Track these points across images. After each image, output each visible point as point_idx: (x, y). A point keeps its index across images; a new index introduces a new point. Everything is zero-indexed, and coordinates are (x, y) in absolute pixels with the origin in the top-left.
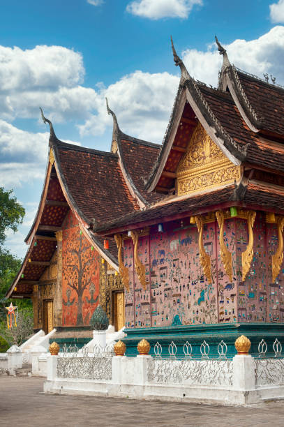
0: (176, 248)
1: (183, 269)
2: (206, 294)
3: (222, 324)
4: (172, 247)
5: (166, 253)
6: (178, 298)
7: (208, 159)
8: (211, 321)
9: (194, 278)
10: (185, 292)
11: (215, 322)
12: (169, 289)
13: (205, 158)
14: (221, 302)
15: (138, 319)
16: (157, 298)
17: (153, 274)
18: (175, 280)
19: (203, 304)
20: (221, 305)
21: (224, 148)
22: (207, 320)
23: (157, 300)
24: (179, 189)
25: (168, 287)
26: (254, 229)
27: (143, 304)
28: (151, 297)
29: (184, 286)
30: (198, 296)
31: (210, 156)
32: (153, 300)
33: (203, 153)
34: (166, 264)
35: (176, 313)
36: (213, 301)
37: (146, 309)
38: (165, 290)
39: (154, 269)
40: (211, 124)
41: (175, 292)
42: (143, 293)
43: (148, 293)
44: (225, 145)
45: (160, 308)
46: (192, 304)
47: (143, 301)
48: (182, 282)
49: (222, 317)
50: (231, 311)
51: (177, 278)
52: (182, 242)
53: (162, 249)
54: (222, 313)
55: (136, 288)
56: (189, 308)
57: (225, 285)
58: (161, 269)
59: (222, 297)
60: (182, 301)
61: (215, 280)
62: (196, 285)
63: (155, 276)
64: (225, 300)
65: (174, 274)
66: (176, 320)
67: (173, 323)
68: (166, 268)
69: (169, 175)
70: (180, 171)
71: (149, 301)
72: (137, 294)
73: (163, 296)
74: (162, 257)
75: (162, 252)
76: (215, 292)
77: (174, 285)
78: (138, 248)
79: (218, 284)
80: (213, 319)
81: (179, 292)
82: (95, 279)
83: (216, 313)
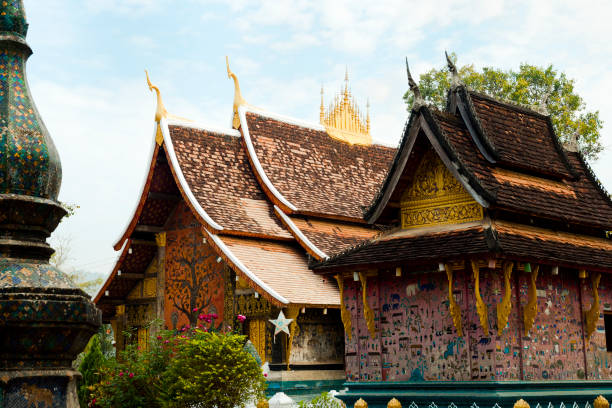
0: (414, 293)
1: (424, 317)
2: (455, 348)
3: (475, 382)
4: (408, 293)
5: (402, 298)
6: (418, 349)
7: (441, 192)
8: (462, 376)
9: (439, 329)
10: (427, 343)
11: (467, 380)
12: (405, 339)
13: (437, 190)
14: (474, 357)
15: (364, 371)
17: (384, 320)
18: (414, 329)
19: (451, 359)
20: (474, 361)
21: (468, 187)
22: (458, 376)
23: (389, 350)
24: (403, 221)
25: (405, 336)
27: (370, 354)
28: (382, 346)
29: (426, 337)
30: (444, 349)
31: (444, 189)
32: (384, 350)
33: (435, 184)
34: (401, 310)
35: (416, 367)
36: (465, 356)
37: (375, 360)
38: (400, 339)
39: (385, 314)
41: (415, 342)
42: (370, 342)
43: (377, 342)
44: (470, 183)
45: (394, 360)
46: (437, 357)
47: (371, 350)
48: (423, 332)
49: (475, 374)
50: (488, 368)
51: (417, 327)
52: (422, 287)
53: (395, 292)
54: (476, 369)
55: (361, 335)
56: (433, 361)
57: (479, 339)
58: (395, 315)
59: (476, 352)
60: (424, 353)
61: (466, 333)
62: (443, 337)
63: (386, 322)
64: (480, 356)
65: (412, 322)
66: (416, 375)
67: (412, 377)
68: (401, 314)
70: (404, 201)
71: (379, 351)
72: (362, 342)
73: (397, 346)
74: (396, 302)
75: (396, 297)
76: (466, 346)
77: (412, 335)
79: (471, 337)
80: (465, 376)
81: (419, 343)
82: (217, 300)
83: (468, 369)
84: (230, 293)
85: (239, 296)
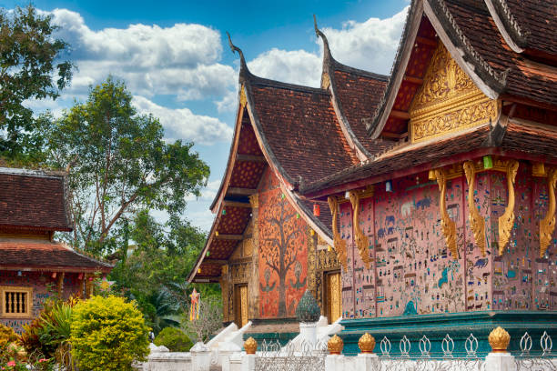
0: (409, 212)
1: (418, 240)
2: (449, 274)
3: (471, 312)
4: (403, 213)
5: (396, 220)
6: (412, 278)
7: (453, 92)
8: (456, 308)
9: (434, 252)
10: (421, 271)
11: (461, 311)
12: (400, 267)
13: (448, 90)
14: (470, 283)
15: (359, 307)
16: (385, 279)
17: (378, 248)
18: (409, 256)
19: (446, 287)
20: (469, 288)
21: (475, 76)
22: (451, 307)
23: (384, 282)
24: (413, 134)
25: (399, 264)
26: (516, 186)
27: (365, 287)
28: (376, 278)
29: (420, 263)
30: (439, 276)
31: (456, 88)
32: (379, 282)
33: (446, 84)
34: (396, 234)
35: (409, 299)
36: (459, 283)
37: (369, 294)
38: (395, 268)
39: (380, 241)
40: (457, 44)
41: (408, 271)
42: (366, 273)
43: (372, 273)
44: (476, 71)
45: (388, 292)
46: (431, 287)
47: (365, 283)
48: (418, 258)
49: (470, 303)
50: (483, 295)
51: (411, 253)
52: (418, 205)
53: (389, 215)
54: (471, 298)
55: (356, 267)
56: (426, 291)
57: (475, 261)
58: (390, 241)
59: (472, 277)
60: (418, 283)
61: (462, 254)
62: (437, 262)
63: (381, 250)
64: (476, 281)
65: (407, 247)
66: (410, 308)
67: (406, 312)
68: (396, 239)
69: (400, 115)
70: (414, 109)
71: (374, 283)
72: (357, 274)
73: (392, 276)
74: (391, 225)
75: (391, 219)
76: (461, 271)
77: (407, 262)
78: (359, 214)
79: (466, 260)
80: (459, 306)
81: (413, 271)
82: (302, 256)
83: (463, 298)
84: (312, 249)
85: (320, 251)
